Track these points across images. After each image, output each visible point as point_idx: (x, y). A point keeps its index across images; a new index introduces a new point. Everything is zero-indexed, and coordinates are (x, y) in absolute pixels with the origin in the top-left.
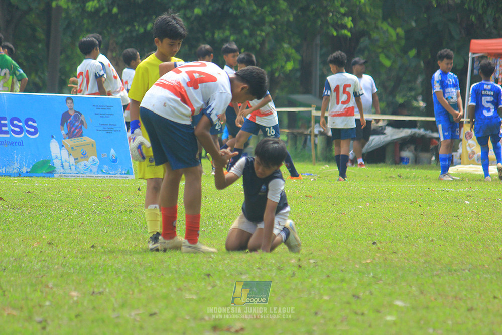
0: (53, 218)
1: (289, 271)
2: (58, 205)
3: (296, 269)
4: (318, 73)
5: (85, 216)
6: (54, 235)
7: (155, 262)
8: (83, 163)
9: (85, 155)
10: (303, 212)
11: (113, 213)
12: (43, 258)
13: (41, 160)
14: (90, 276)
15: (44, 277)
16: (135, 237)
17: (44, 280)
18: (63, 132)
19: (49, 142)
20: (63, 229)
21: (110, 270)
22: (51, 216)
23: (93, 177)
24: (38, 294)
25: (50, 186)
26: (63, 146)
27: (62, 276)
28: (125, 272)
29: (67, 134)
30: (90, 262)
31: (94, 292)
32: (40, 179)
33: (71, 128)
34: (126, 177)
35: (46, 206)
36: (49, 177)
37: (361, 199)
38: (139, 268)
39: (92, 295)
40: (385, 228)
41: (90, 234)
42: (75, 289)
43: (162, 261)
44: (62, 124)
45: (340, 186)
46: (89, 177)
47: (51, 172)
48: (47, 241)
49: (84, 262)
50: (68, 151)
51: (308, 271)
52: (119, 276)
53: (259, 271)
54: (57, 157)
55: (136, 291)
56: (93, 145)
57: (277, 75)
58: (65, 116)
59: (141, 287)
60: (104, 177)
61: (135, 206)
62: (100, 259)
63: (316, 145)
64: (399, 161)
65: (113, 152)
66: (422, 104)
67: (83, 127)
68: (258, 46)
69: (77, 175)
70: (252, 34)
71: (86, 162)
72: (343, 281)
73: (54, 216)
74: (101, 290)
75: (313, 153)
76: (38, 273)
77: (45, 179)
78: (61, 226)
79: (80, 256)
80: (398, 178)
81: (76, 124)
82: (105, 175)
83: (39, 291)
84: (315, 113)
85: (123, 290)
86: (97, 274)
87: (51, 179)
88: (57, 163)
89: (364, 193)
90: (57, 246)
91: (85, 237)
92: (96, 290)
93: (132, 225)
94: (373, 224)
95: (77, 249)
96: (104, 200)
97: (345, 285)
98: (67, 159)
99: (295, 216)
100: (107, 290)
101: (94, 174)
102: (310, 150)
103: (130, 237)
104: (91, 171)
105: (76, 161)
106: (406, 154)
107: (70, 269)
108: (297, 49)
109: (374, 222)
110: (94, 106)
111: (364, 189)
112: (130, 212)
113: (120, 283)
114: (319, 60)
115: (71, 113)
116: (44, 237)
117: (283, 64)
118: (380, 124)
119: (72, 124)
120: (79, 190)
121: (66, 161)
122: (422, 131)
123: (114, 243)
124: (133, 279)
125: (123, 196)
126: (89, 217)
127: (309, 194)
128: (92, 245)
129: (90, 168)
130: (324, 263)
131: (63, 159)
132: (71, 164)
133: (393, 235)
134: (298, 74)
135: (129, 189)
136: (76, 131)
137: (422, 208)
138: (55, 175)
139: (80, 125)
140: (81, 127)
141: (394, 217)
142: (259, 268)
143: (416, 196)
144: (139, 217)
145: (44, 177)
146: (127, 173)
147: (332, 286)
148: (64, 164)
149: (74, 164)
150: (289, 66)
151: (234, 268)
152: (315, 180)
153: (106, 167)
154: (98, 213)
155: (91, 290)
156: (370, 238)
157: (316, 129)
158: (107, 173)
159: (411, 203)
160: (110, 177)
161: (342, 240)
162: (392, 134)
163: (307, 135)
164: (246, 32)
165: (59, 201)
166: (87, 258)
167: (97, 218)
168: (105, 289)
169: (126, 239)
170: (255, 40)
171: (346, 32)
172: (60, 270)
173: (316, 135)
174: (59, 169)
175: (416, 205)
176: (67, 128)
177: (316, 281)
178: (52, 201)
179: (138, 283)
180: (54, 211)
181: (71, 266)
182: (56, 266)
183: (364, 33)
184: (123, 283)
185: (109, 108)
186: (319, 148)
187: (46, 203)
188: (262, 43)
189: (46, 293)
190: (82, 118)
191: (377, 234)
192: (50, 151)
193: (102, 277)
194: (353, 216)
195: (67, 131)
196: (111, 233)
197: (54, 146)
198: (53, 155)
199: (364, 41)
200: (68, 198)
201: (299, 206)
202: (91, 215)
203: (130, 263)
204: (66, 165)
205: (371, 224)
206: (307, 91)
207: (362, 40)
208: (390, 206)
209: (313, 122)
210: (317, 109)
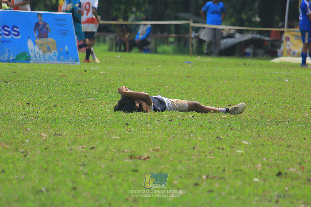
0: (30, 88)
1: (177, 122)
2: (33, 80)
3: (181, 121)
5: (50, 87)
6: (31, 99)
7: (94, 116)
8: (48, 54)
9: (49, 50)
10: (185, 86)
11: (67, 86)
12: (24, 113)
13: (22, 52)
14: (53, 124)
15: (25, 124)
16: (81, 100)
17: (25, 126)
18: (36, 35)
19: (27, 41)
20: (36, 95)
21: (66, 121)
22: (28, 87)
23: (54, 63)
24: (21, 135)
25: (28, 68)
26: (35, 43)
27: (36, 124)
28: (75, 122)
29: (38, 36)
30: (53, 115)
31: (56, 134)
32: (21, 64)
33: (40, 33)
34: (74, 64)
35: (25, 81)
36: (27, 63)
37: (221, 78)
38: (83, 120)
39: (55, 135)
40: (236, 96)
41: (53, 98)
42: (44, 133)
43: (98, 115)
44: (35, 30)
45: (208, 70)
46: (52, 63)
47: (28, 60)
48: (26, 102)
49: (49, 116)
50: (39, 47)
51: (188, 122)
52: (71, 124)
53: (158, 121)
54: (32, 51)
55: (82, 133)
56: (54, 43)
58: (37, 25)
59: (85, 131)
60: (61, 63)
61: (81, 81)
62: (60, 114)
63: (192, 45)
64: (244, 55)
65: (66, 47)
66: (258, 19)
67: (48, 32)
69: (44, 62)
71: (50, 54)
72: (210, 128)
73: (30, 87)
74: (60, 133)
75: (191, 49)
76: (21, 122)
77: (25, 64)
78: (35, 93)
79: (47, 112)
80: (243, 65)
81: (44, 30)
82: (61, 62)
83: (21, 133)
84: (192, 24)
85: (74, 133)
86: (58, 123)
87: (28, 64)
88: (32, 54)
89: (222, 75)
90: (32, 105)
91: (50, 100)
92: (57, 133)
93: (79, 93)
94: (229, 94)
95: (45, 107)
96: (62, 77)
97: (211, 131)
98: (38, 52)
99: (180, 88)
100: (64, 133)
101: (55, 61)
102: (189, 47)
103: (78, 101)
104: (53, 59)
105: (44, 53)
106: (248, 50)
107: (41, 119)
109: (229, 92)
110: (55, 19)
111: (223, 72)
112: (78, 85)
113: (72, 129)
115: (41, 23)
116: (24, 100)
118: (232, 31)
119: (41, 30)
120: (46, 71)
121: (37, 53)
122: (258, 36)
123: (68, 104)
124: (80, 127)
125: (73, 75)
126: (52, 88)
127: (188, 75)
128: (54, 105)
129: (52, 58)
130: (198, 117)
131: (36, 52)
132: (40, 55)
133: (241, 100)
135: (77, 71)
136: (44, 34)
137: (258, 84)
138: (31, 62)
139: (46, 31)
140: (47, 32)
141: (242, 89)
142: (158, 120)
143: (255, 76)
144: (83, 88)
145: (23, 62)
146: (76, 61)
147: (204, 131)
148: (36, 55)
149: (42, 55)
151: (142, 120)
152: (192, 66)
153: (62, 57)
154: (58, 85)
155: (55, 133)
156: (226, 102)
157: (193, 34)
158: (63, 60)
159: (252, 81)
160: (65, 63)
161: (209, 103)
162: (239, 38)
165: (33, 78)
166: (52, 113)
167: (57, 88)
168: (63, 132)
169: (75, 101)
172: (35, 120)
173: (192, 39)
174: (33, 58)
175: (255, 82)
176: (38, 33)
177: (193, 128)
178: (29, 78)
179: (83, 128)
180: (30, 84)
181: (41, 118)
182: (32, 118)
184: (74, 129)
185: (64, 20)
186: (195, 46)
187: (25, 79)
189: (26, 134)
190: (48, 26)
191: (231, 99)
192: (28, 47)
193: (61, 125)
194: (216, 88)
195: (38, 34)
196: (66, 98)
197: (30, 43)
198: (29, 49)
200: (38, 76)
201: (182, 82)
202: (53, 87)
203: (78, 116)
204: (37, 55)
205: (227, 93)
206: (187, 11)
208: (239, 82)
209: (191, 30)
210: (194, 22)
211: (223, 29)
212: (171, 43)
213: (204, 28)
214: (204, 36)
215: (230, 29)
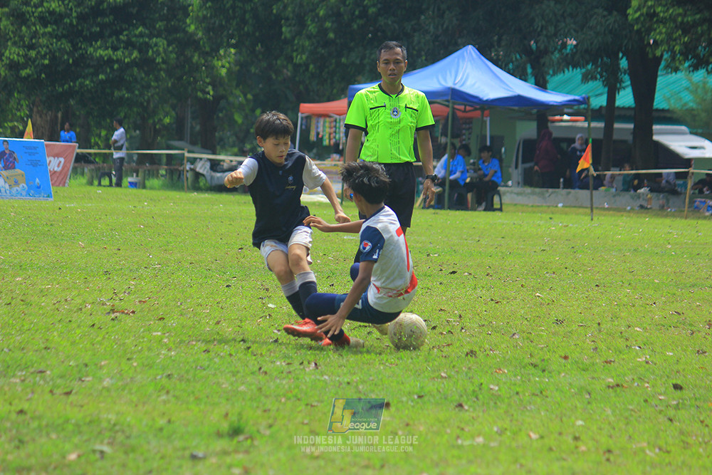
4: (189, 125)
8: (15, 189)
9: (17, 183)
23: (23, 199)
29: (3, 167)
33: (6, 163)
34: (47, 200)
46: (20, 199)
50: (4, 180)
56: (22, 175)
57: (157, 127)
58: (2, 154)
60: (31, 199)
63: (187, 178)
65: (37, 180)
67: (15, 162)
68: (145, 104)
69: (10, 197)
70: (142, 94)
71: (18, 188)
75: (185, 184)
81: (11, 160)
84: (187, 155)
98: (4, 185)
101: (24, 196)
102: (183, 182)
104: (21, 194)
105: (11, 187)
108: (174, 107)
110: (24, 146)
112: (52, 225)
114: (189, 116)
115: (7, 152)
117: (162, 118)
118: (234, 163)
119: (7, 160)
125: (45, 213)
131: (1, 186)
132: (6, 189)
134: (174, 126)
135: (49, 208)
136: (10, 165)
139: (13, 161)
146: (48, 196)
148: (1, 189)
149: (9, 189)
150: (167, 120)
153: (32, 192)
157: (188, 166)
158: (33, 196)
160: (35, 199)
163: (180, 171)
164: (137, 92)
170: (144, 99)
171: (208, 96)
173: (187, 171)
176: (4, 163)
183: (223, 97)
185: (35, 147)
186: (190, 180)
188: (148, 102)
190: (15, 155)
195: (3, 165)
199: (223, 103)
204: (3, 189)
206: (181, 139)
207: (221, 102)
209: (185, 161)
210: (189, 152)
211: (223, 161)
212: (162, 176)
213: (201, 159)
214: (201, 168)
215: (231, 161)
